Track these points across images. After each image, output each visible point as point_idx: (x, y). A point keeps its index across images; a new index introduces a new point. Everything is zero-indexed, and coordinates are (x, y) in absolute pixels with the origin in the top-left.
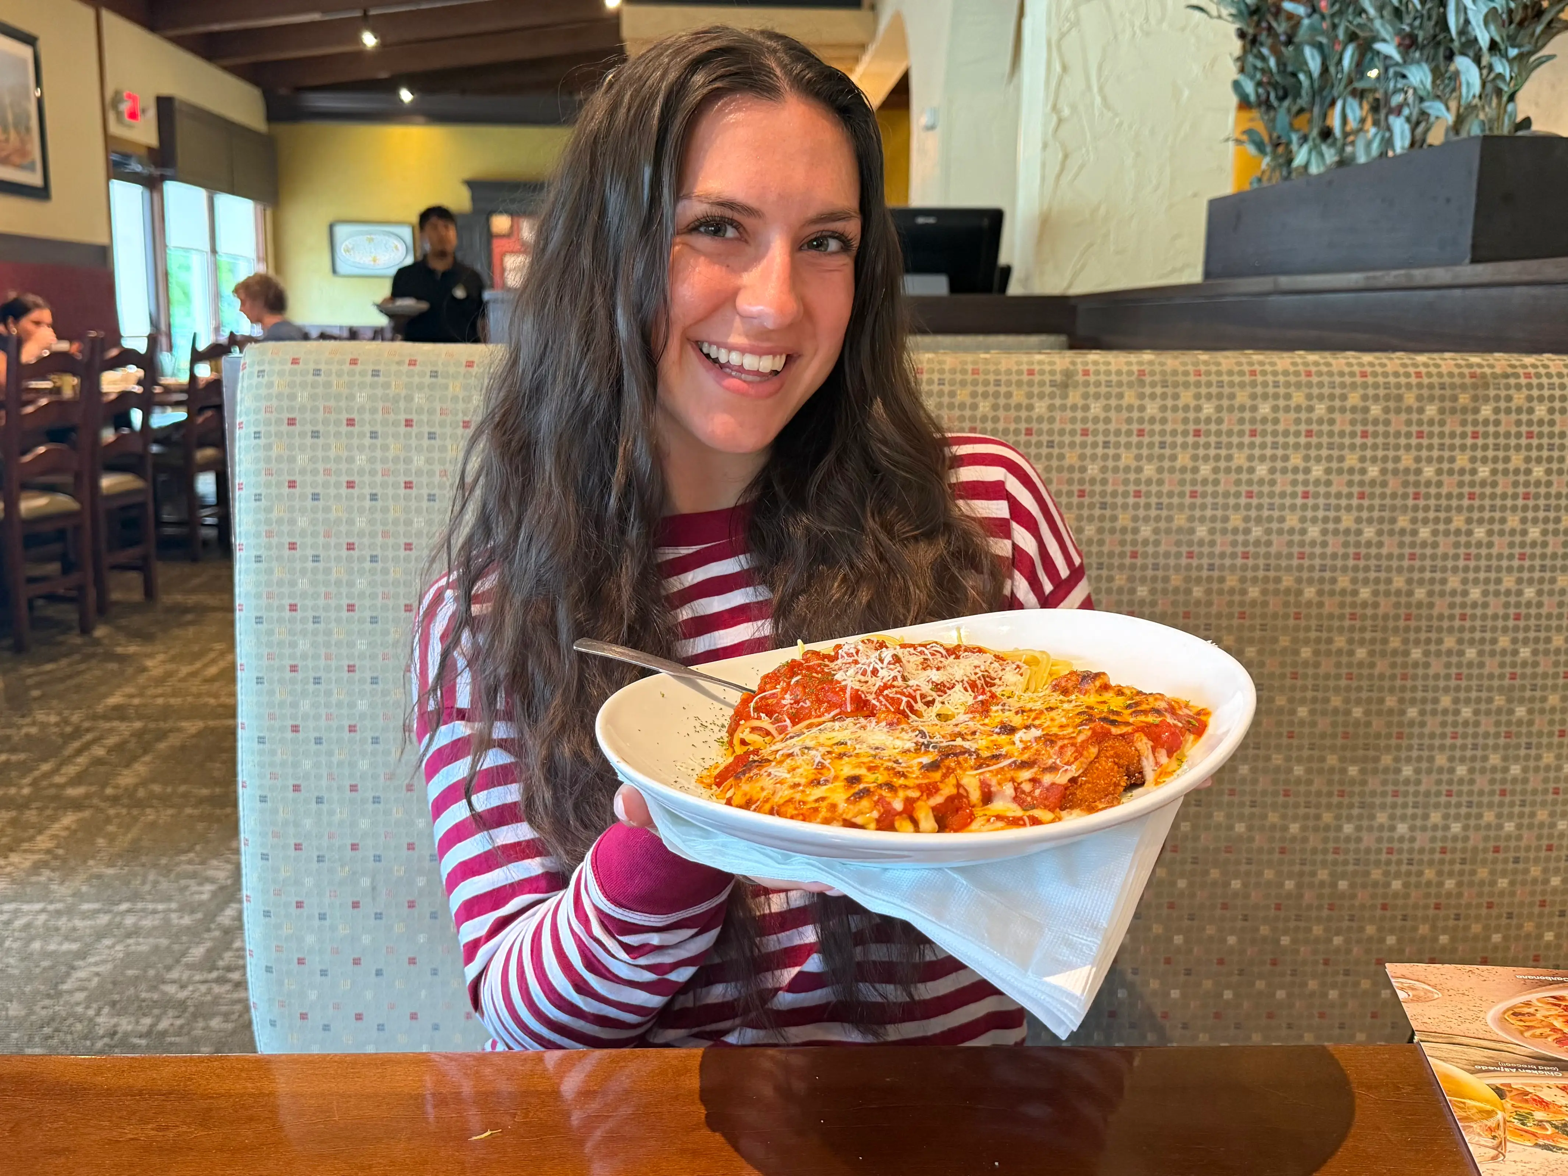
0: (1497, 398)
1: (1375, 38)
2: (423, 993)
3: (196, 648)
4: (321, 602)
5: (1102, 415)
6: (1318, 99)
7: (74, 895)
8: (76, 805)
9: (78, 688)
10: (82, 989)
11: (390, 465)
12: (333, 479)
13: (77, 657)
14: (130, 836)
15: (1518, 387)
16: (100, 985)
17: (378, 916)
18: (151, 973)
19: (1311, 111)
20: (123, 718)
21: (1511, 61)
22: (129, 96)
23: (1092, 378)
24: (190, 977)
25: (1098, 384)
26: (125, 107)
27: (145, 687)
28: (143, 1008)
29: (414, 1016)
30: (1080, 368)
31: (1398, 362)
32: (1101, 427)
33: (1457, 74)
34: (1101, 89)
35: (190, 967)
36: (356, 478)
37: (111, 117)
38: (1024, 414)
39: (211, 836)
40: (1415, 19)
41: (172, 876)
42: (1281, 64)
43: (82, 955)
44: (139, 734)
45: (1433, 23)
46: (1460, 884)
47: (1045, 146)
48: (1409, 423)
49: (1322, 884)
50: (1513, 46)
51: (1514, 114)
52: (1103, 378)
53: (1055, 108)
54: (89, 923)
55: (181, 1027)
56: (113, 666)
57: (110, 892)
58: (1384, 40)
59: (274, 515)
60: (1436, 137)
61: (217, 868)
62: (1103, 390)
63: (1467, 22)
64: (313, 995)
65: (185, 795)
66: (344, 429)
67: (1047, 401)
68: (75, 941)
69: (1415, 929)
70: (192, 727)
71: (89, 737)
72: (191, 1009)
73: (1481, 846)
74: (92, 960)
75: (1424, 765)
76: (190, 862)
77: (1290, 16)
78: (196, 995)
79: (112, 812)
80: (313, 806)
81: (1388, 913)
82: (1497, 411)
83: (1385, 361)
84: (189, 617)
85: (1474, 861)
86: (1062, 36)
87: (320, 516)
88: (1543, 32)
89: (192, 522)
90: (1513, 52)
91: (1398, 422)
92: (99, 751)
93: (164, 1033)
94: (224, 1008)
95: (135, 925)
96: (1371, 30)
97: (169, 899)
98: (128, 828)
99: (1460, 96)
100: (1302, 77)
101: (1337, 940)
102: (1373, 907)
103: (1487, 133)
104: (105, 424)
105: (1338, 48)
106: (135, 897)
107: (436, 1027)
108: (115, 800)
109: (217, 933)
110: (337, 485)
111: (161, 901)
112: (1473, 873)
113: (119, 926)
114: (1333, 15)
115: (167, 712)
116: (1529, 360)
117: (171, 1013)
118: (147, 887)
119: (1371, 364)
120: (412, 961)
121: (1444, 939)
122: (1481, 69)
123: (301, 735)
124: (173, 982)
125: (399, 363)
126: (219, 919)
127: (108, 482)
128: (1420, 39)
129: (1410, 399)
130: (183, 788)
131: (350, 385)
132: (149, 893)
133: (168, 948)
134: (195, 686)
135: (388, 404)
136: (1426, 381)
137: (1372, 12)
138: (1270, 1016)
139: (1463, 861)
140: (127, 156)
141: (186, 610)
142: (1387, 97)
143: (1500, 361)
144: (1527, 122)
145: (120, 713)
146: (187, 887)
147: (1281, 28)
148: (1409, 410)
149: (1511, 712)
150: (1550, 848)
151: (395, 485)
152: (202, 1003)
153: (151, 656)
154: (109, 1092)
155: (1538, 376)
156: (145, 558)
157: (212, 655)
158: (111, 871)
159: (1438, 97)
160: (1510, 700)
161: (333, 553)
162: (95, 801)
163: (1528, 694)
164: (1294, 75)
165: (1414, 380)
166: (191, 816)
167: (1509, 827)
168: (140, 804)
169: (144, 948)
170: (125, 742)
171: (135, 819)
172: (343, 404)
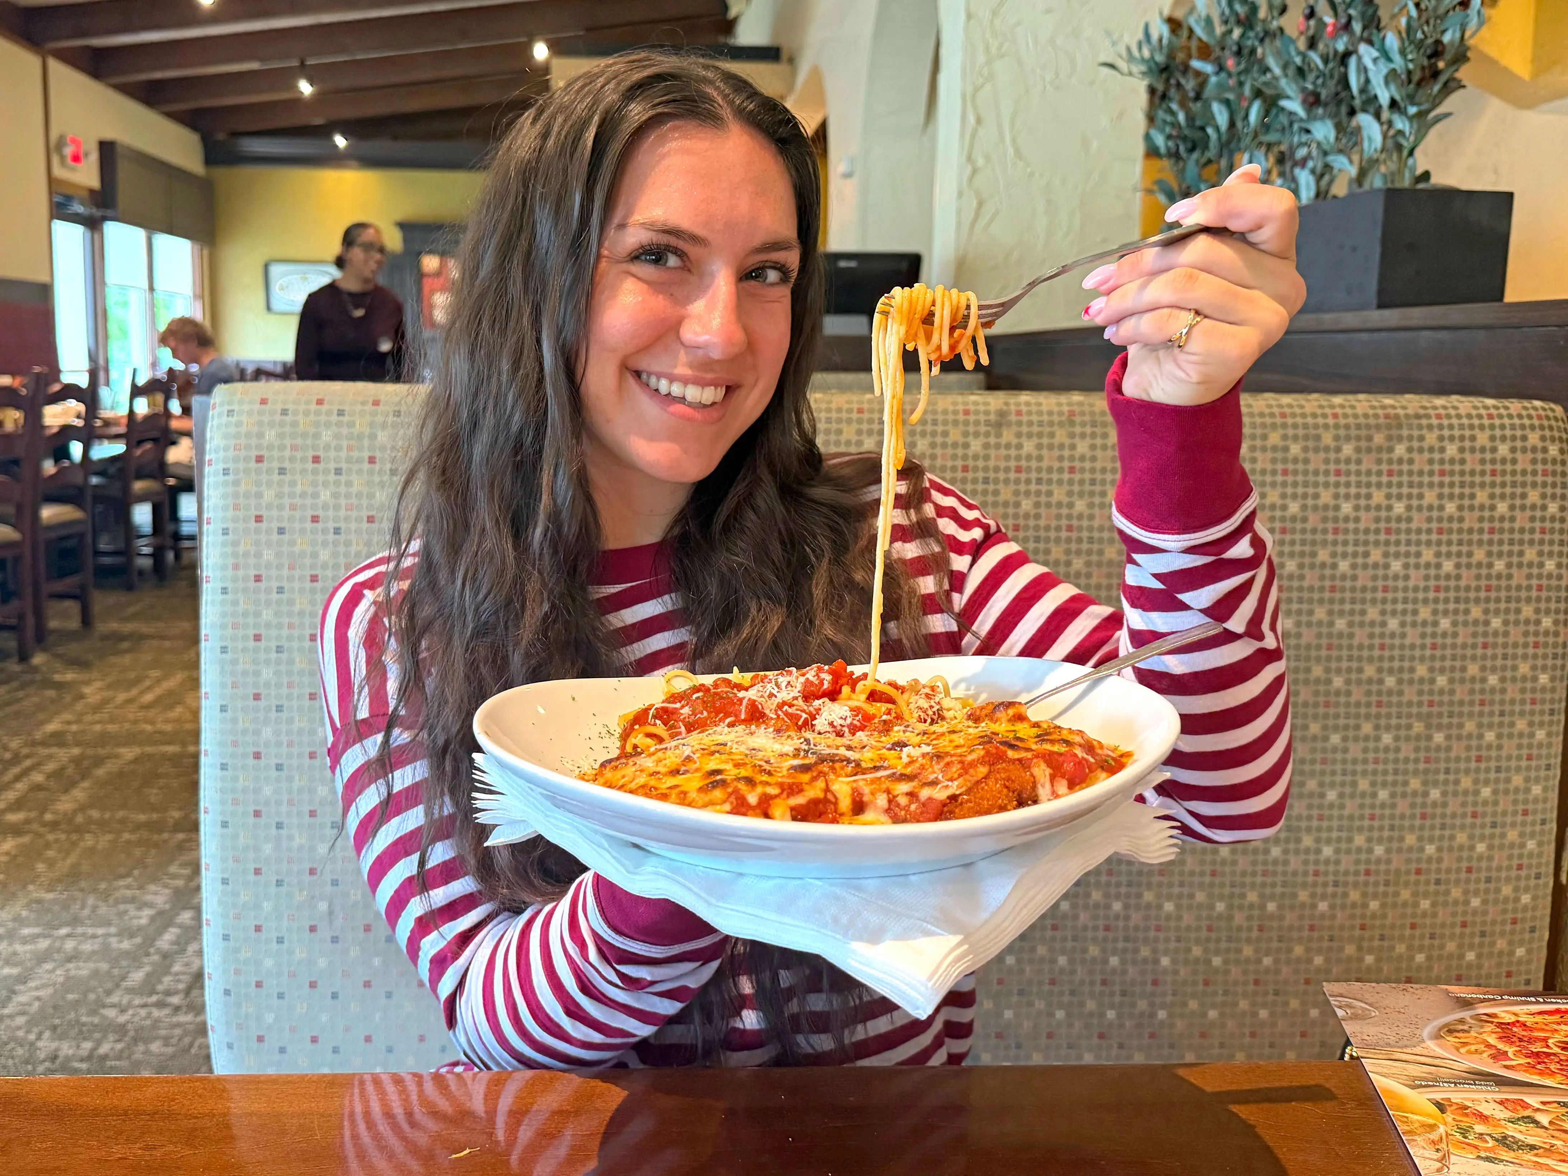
0: (1410, 438)
1: (1281, 96)
2: (378, 1016)
3: (132, 675)
4: (285, 632)
5: (1035, 453)
6: (1225, 152)
7: (14, 920)
8: (16, 830)
9: (17, 715)
10: (23, 1013)
11: (354, 501)
12: (298, 514)
13: (15, 684)
14: (69, 861)
15: (1430, 427)
16: (42, 1009)
17: (335, 940)
18: (92, 996)
19: (1218, 162)
20: (62, 744)
21: (1411, 119)
22: (74, 141)
23: (1025, 419)
24: (129, 1002)
25: (1030, 424)
26: (68, 151)
27: (82, 714)
28: (83, 1034)
29: (368, 1039)
30: (1013, 408)
31: (1316, 404)
32: (1034, 464)
33: (1359, 129)
34: (1014, 141)
35: (130, 991)
36: (320, 513)
37: (55, 160)
38: (960, 452)
39: (149, 861)
40: (1318, 77)
41: (111, 901)
42: (1190, 118)
43: (22, 979)
44: (77, 761)
45: (1334, 82)
46: (1383, 905)
47: (960, 194)
48: (1327, 461)
49: (1251, 906)
50: (1413, 104)
51: (1413, 169)
52: (1035, 418)
53: (969, 158)
54: (28, 947)
55: (122, 1051)
56: (51, 693)
57: (50, 916)
58: (1288, 97)
59: (241, 549)
60: (1340, 189)
61: (156, 893)
62: (1035, 429)
63: (1368, 81)
64: (269, 1018)
65: (123, 821)
66: (310, 466)
67: (981, 440)
68: (15, 965)
69: (1341, 949)
70: (129, 753)
71: (28, 763)
72: (132, 1033)
73: (1403, 868)
74: (32, 984)
75: (1348, 790)
76: (128, 887)
77: (1198, 73)
78: (136, 1019)
79: (51, 837)
80: (273, 831)
81: (1316, 934)
82: (1410, 450)
83: (1303, 403)
84: (125, 645)
85: (1397, 884)
86: (976, 90)
87: (285, 549)
88: (1440, 91)
89: (127, 552)
90: (1412, 110)
91: (1316, 461)
92: (38, 777)
93: (105, 1058)
94: (163, 1032)
95: (75, 949)
96: (1276, 88)
97: (109, 924)
98: (68, 853)
99: (1362, 151)
100: (1210, 131)
101: (1267, 961)
102: (1300, 929)
103: (1389, 185)
104: (46, 456)
105: (1245, 104)
106: (75, 921)
107: (390, 1050)
108: (54, 826)
109: (156, 958)
110: (302, 520)
111: (101, 925)
112: (1396, 894)
113: (59, 950)
114: (1239, 74)
115: (104, 739)
116: (1439, 401)
117: (111, 1037)
118: (86, 912)
119: (1290, 406)
120: (367, 984)
121: (1369, 959)
122: (1381, 124)
123: (263, 762)
124: (113, 1006)
125: (363, 403)
126: (158, 943)
127: (48, 513)
128: (1323, 97)
129: (1327, 439)
130: (121, 814)
131: (317, 424)
132: (89, 917)
133: (109, 972)
134: (131, 713)
135: (353, 442)
136: (1342, 421)
137: (1277, 71)
138: (1203, 1035)
139: (1387, 884)
140: (69, 198)
141: (122, 638)
142: (1292, 150)
143: (1411, 403)
144: (1426, 176)
145: (58, 739)
146: (126, 912)
147: (1190, 85)
148: (1327, 449)
149: (1429, 738)
150: (1469, 870)
151: (358, 520)
152: (142, 1028)
153: (88, 683)
154: (96, 1112)
155: (1449, 416)
156: (83, 588)
157: (148, 683)
158: (50, 896)
159: (1340, 151)
160: (1428, 726)
161: (297, 585)
162: (35, 826)
163: (1445, 720)
164: (1203, 129)
165: (1331, 421)
166: (128, 842)
167: (1430, 849)
168: (80, 830)
169: (84, 973)
170: (63, 769)
171: (74, 844)
172: (309, 442)
